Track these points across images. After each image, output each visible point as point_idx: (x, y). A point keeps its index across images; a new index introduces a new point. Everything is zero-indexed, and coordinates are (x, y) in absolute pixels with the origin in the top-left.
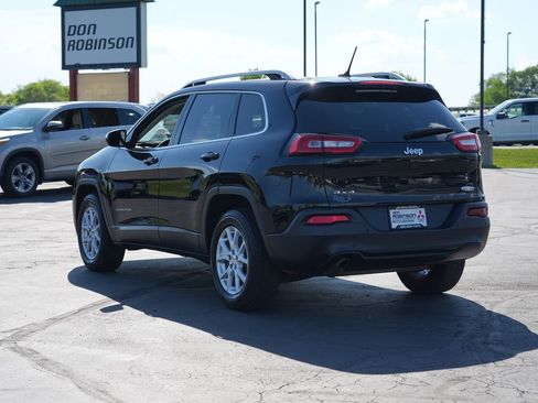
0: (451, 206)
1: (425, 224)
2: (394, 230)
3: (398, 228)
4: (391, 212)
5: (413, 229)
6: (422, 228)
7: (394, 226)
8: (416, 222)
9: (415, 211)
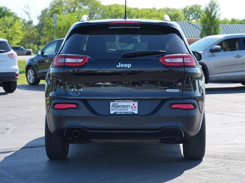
0: (160, 101)
1: (136, 112)
2: (112, 115)
3: (115, 114)
4: (111, 104)
5: (126, 115)
6: (133, 114)
7: (112, 112)
8: (130, 110)
9: (131, 103)
